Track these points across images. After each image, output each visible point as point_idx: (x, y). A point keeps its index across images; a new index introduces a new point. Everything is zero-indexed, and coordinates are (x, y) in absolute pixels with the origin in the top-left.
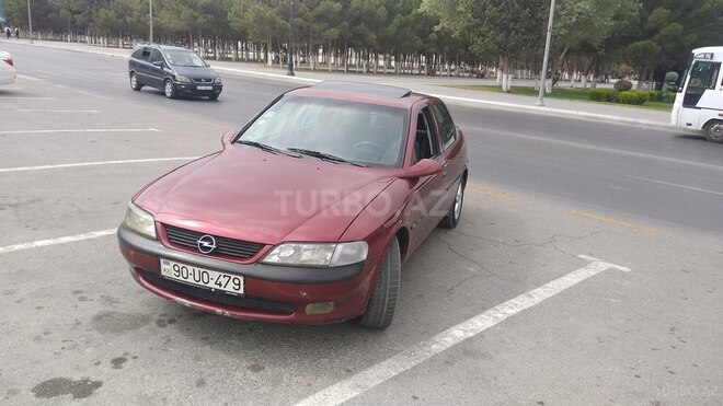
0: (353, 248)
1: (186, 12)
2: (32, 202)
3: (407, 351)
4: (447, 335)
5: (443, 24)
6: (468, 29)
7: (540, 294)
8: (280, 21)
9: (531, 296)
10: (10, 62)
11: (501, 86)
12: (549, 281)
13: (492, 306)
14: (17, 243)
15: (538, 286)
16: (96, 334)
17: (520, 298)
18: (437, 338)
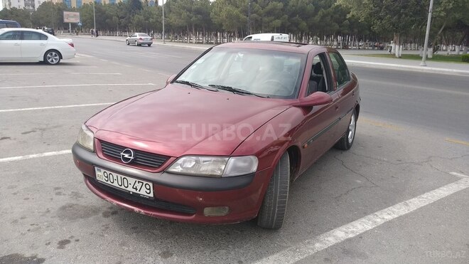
0: (245, 161)
1: (185, 14)
2: (55, 127)
3: (294, 248)
4: (330, 236)
5: (353, 12)
6: (371, 15)
7: (415, 203)
8: (243, 16)
9: (407, 205)
10: (72, 45)
11: (394, 55)
12: (424, 192)
13: (372, 212)
14: (32, 154)
15: (414, 196)
16: (56, 221)
17: (398, 206)
18: (321, 237)
